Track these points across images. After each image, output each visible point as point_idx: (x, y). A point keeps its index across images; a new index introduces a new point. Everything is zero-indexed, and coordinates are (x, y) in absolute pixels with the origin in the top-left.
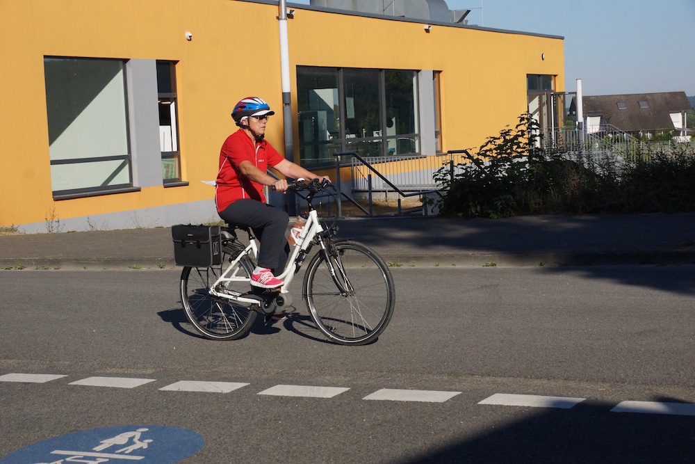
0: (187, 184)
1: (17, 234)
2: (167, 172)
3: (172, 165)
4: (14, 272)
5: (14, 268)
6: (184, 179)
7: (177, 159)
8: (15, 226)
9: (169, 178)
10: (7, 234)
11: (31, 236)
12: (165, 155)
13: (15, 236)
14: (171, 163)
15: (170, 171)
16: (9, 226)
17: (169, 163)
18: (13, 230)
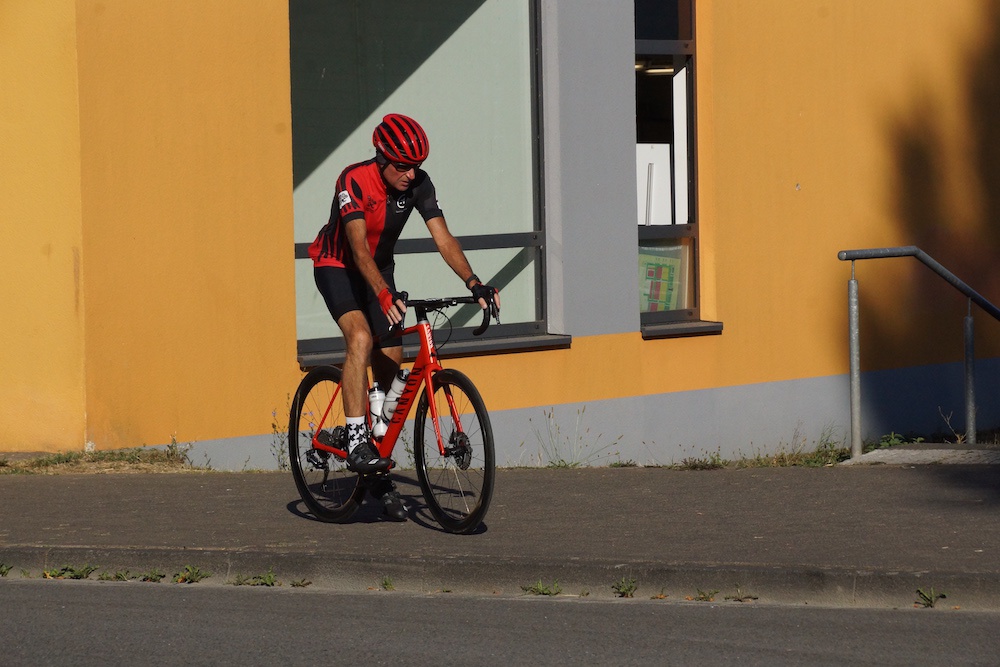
0: (715, 330)
1: (181, 469)
2: (656, 287)
3: (672, 269)
4: (167, 590)
5: (169, 577)
6: (708, 313)
7: (684, 250)
8: (181, 447)
9: (661, 308)
10: (155, 468)
11: (227, 477)
12: (650, 237)
13: (178, 476)
14: (668, 261)
15: (664, 285)
16: (162, 446)
17: (661, 261)
18: (173, 456)
